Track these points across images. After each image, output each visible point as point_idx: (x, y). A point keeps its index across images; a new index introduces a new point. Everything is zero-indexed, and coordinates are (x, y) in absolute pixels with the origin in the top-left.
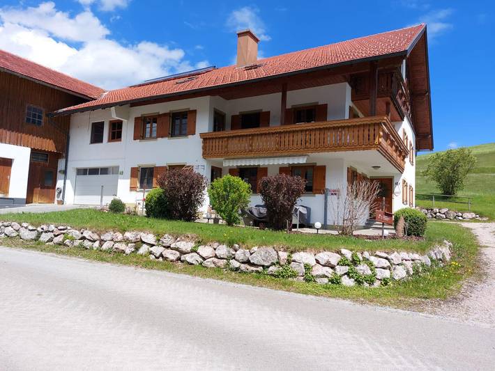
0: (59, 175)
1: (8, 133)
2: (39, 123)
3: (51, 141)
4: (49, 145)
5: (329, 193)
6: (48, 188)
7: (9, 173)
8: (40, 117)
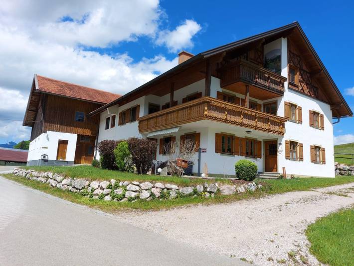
0: (95, 148)
1: (66, 127)
2: (83, 120)
3: (89, 130)
4: (87, 132)
5: (202, 151)
6: (90, 156)
7: (66, 148)
8: (83, 118)
